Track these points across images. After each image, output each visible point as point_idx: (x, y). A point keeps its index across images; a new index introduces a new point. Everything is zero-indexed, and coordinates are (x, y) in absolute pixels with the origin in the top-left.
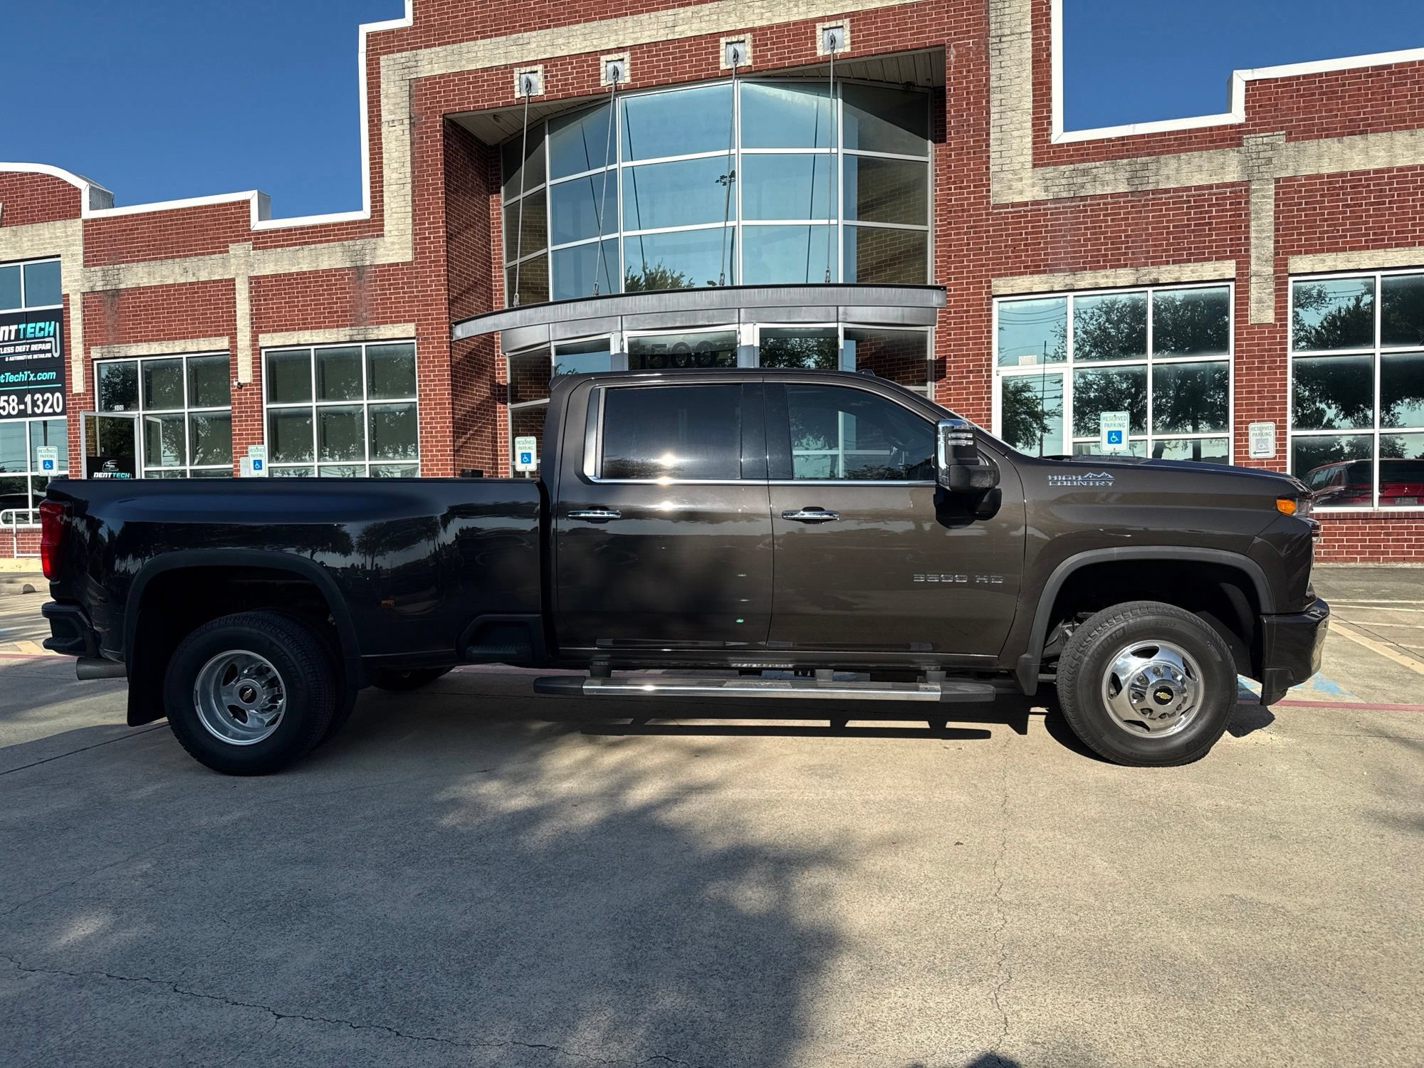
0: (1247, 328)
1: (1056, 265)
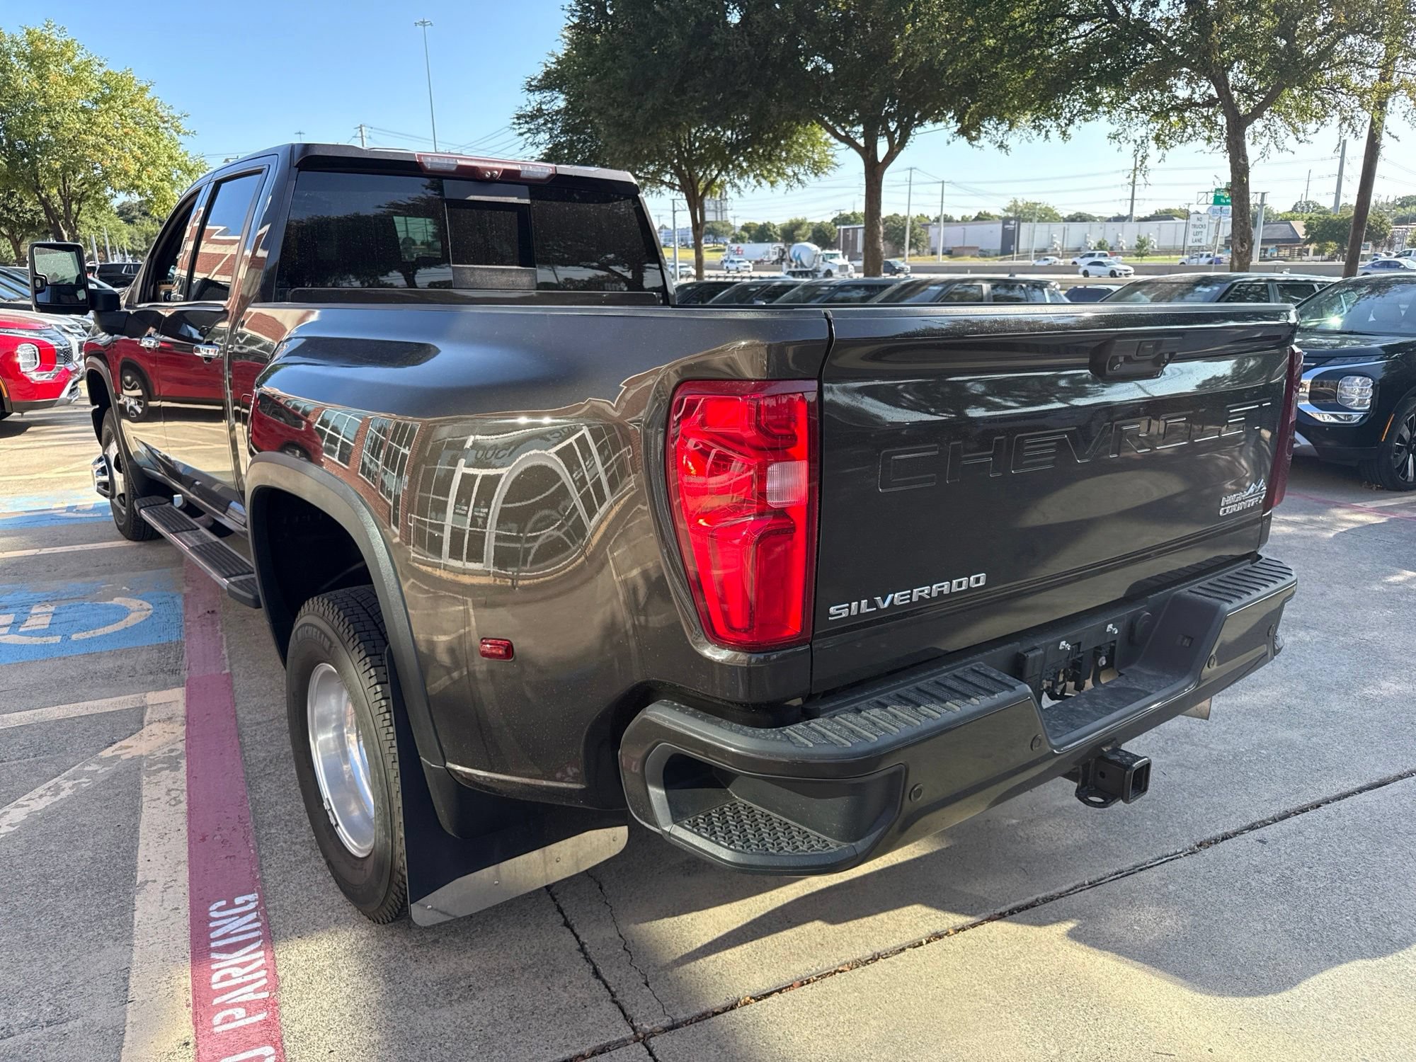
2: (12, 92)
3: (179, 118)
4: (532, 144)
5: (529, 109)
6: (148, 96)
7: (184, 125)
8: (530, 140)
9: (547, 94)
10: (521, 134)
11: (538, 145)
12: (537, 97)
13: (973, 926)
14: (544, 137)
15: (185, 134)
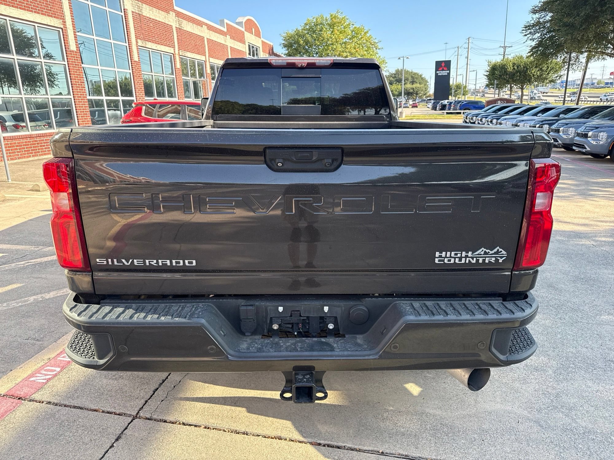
2: (322, 39)
3: (377, 43)
4: (531, 40)
5: (532, 22)
6: (368, 35)
7: (380, 45)
8: (531, 37)
9: (543, 14)
10: (526, 35)
11: (533, 40)
12: (537, 15)
13: (300, 442)
14: (538, 35)
15: (379, 49)
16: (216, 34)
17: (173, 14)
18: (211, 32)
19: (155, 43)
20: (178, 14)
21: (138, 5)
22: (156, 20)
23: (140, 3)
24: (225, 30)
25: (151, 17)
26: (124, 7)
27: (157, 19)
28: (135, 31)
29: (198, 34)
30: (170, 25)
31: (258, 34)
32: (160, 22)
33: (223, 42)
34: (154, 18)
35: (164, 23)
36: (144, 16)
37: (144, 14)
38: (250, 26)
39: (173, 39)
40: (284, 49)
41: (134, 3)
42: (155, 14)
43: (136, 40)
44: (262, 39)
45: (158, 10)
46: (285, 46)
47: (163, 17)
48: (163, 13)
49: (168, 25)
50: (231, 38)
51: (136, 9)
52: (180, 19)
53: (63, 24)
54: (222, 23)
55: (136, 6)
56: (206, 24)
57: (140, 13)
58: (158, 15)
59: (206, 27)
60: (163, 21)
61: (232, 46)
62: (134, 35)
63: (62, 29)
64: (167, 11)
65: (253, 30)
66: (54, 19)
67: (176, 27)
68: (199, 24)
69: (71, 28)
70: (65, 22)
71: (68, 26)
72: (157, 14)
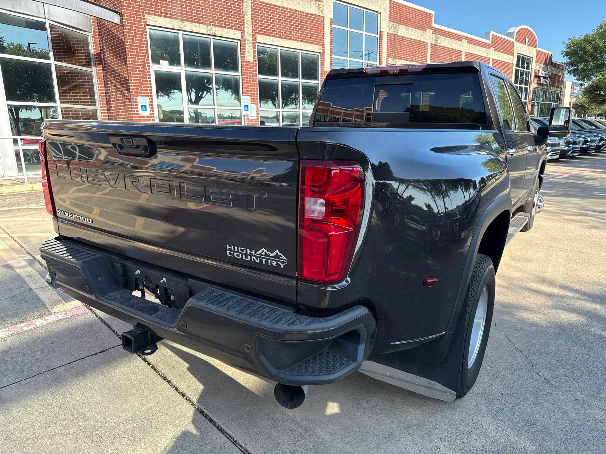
0: (245, 62)
1: (175, 15)
16: (477, 47)
17: (430, 32)
18: (471, 45)
19: (406, 60)
20: (436, 31)
21: (395, 26)
22: (411, 39)
23: (397, 24)
24: (490, 42)
25: (407, 36)
26: (380, 29)
27: (412, 37)
28: (387, 51)
29: (456, 49)
30: (426, 43)
31: (533, 43)
32: (414, 40)
33: (484, 55)
34: (409, 37)
35: (419, 41)
36: (399, 36)
37: (399, 34)
38: (522, 36)
39: (427, 55)
40: (566, 57)
41: (390, 25)
42: (411, 33)
43: (387, 58)
44: (538, 49)
45: (414, 29)
46: (567, 54)
47: (419, 35)
48: (419, 31)
49: (423, 42)
50: (495, 50)
51: (392, 30)
52: (437, 36)
53: (322, 49)
54: (487, 36)
55: (393, 28)
56: (467, 38)
57: (395, 33)
58: (414, 34)
59: (466, 41)
60: (418, 39)
61: (496, 58)
62: (386, 53)
63: (321, 53)
64: (424, 29)
65: (527, 39)
66: (315, 45)
67: (431, 44)
68: (459, 38)
69: (329, 52)
70: (324, 47)
71: (326, 50)
72: (412, 33)
